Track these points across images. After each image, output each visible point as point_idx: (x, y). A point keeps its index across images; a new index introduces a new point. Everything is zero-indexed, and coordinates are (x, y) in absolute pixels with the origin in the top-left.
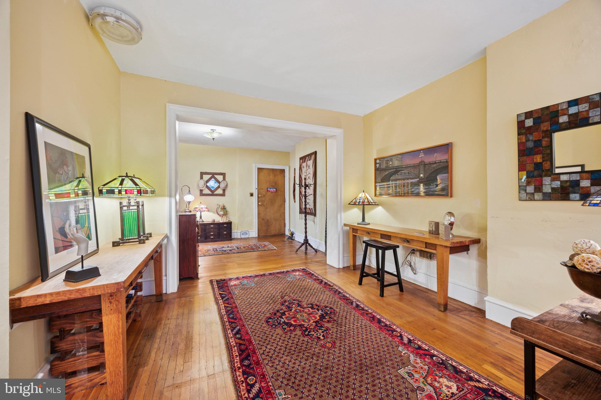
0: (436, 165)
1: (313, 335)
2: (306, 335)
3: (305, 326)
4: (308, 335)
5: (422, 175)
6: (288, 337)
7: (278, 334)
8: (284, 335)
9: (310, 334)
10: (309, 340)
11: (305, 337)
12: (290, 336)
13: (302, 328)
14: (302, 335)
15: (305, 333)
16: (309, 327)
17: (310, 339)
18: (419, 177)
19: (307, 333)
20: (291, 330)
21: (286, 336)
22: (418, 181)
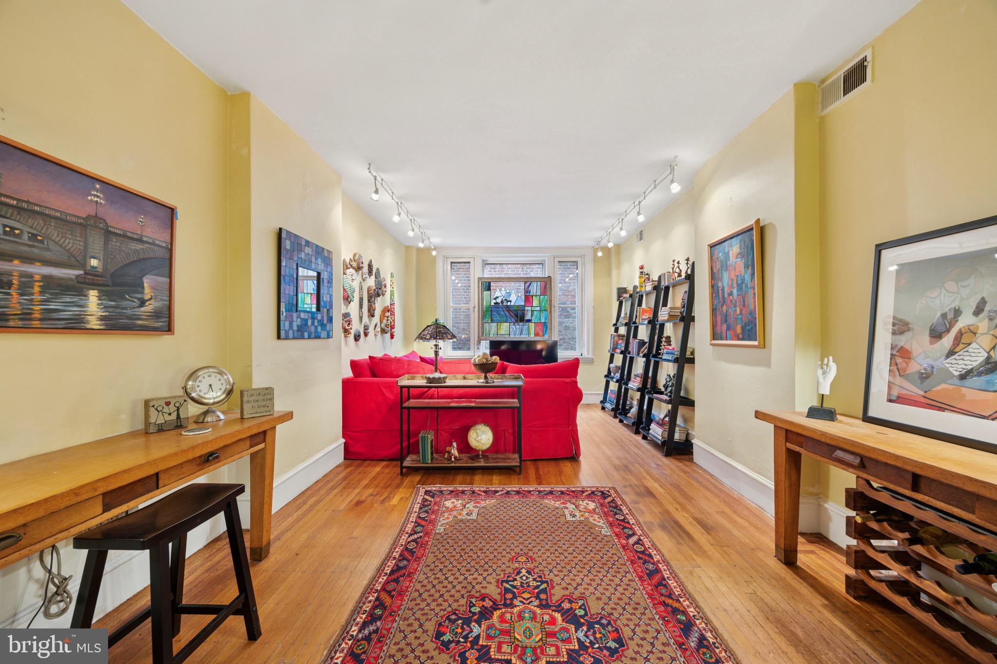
0: (141, 247)
1: (534, 580)
2: (546, 582)
3: (536, 603)
4: (542, 582)
5: (94, 262)
6: (581, 589)
7: (599, 599)
8: (587, 594)
9: (539, 583)
10: (547, 573)
11: (551, 580)
12: (576, 588)
13: (547, 600)
14: (554, 584)
15: (546, 588)
16: (531, 597)
17: (545, 575)
18: (82, 265)
19: (544, 586)
20: (570, 602)
21: (583, 591)
22: (77, 276)
